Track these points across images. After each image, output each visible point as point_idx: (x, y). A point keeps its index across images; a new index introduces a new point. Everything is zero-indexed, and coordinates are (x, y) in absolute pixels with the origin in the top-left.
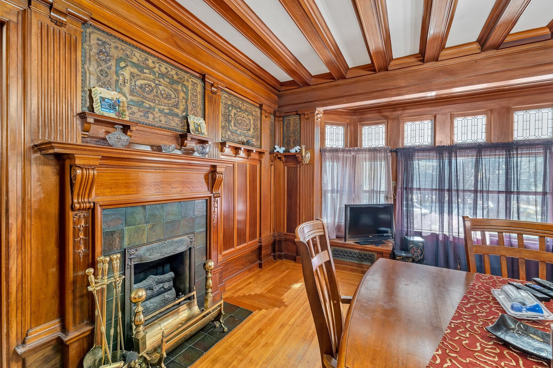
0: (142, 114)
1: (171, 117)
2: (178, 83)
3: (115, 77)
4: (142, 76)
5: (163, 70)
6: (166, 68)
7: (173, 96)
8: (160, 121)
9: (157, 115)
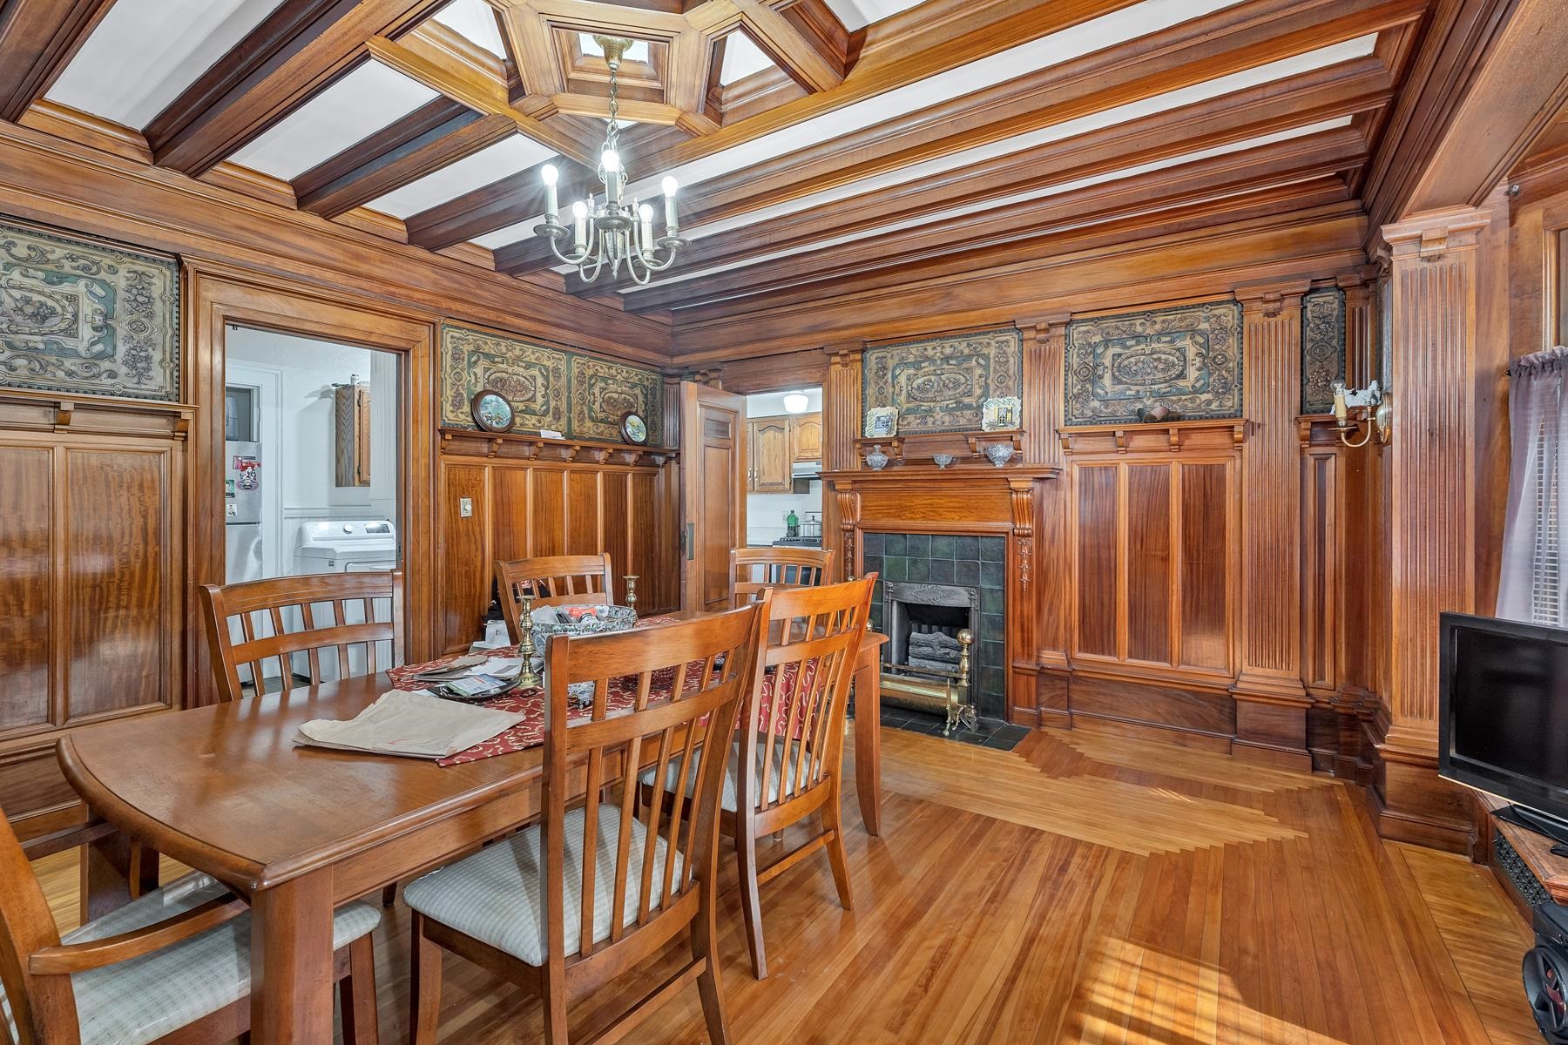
0: (919, 421)
1: (959, 413)
2: (970, 357)
3: (891, 390)
4: (920, 373)
5: (948, 351)
6: (951, 346)
7: (963, 380)
8: (943, 423)
9: (938, 417)
